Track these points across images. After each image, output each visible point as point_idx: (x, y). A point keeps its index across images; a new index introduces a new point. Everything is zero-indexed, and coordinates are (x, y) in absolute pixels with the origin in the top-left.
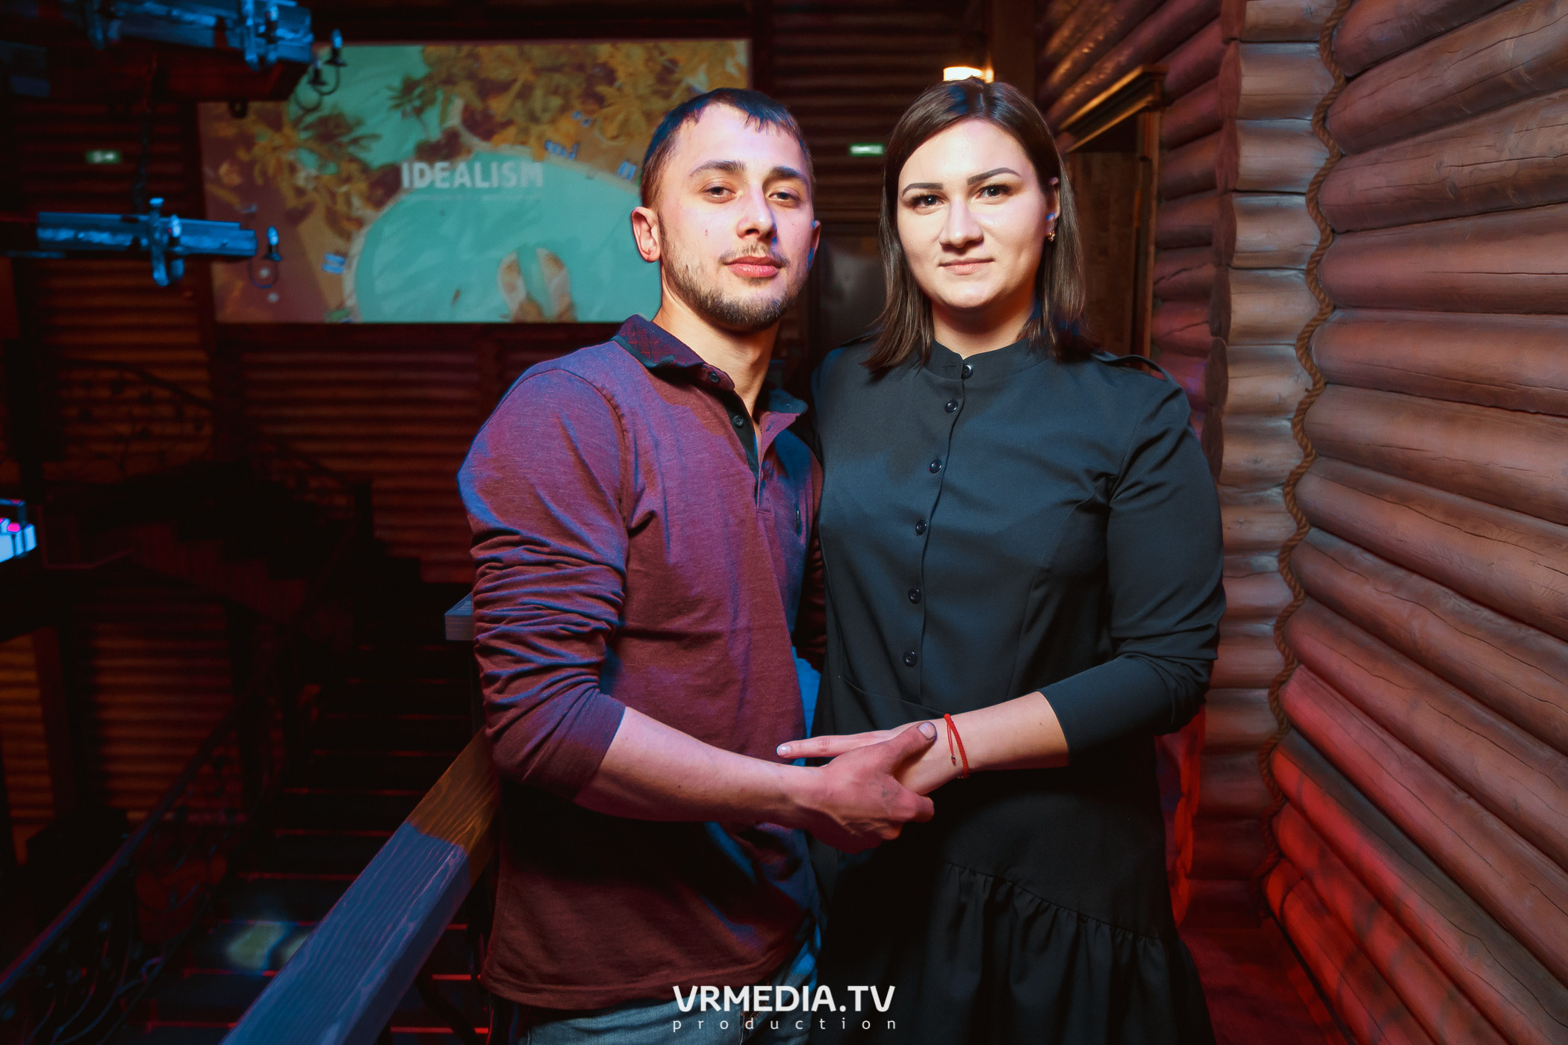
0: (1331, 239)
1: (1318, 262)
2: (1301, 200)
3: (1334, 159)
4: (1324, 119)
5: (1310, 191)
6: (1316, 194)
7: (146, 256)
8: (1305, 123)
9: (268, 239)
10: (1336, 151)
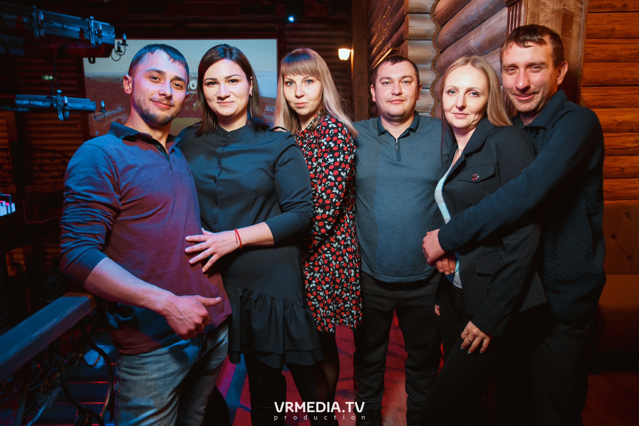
0: (437, 103)
1: (434, 110)
2: (428, 90)
3: (438, 77)
4: (435, 64)
5: (431, 88)
6: (433, 88)
7: (55, 111)
8: (429, 66)
9: (101, 105)
10: (438, 75)
